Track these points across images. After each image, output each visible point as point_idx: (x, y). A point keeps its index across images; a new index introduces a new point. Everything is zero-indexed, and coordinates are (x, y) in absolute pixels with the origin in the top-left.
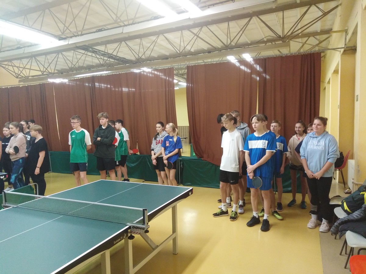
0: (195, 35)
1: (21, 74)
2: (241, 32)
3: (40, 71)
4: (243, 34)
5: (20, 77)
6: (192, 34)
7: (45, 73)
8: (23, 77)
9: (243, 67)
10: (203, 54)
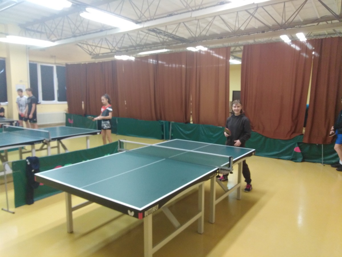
0: (251, 14)
1: (94, 52)
2: (297, 13)
3: (110, 49)
4: (298, 15)
5: (92, 54)
6: (248, 14)
7: (113, 51)
8: (94, 54)
9: (293, 46)
10: (256, 34)
